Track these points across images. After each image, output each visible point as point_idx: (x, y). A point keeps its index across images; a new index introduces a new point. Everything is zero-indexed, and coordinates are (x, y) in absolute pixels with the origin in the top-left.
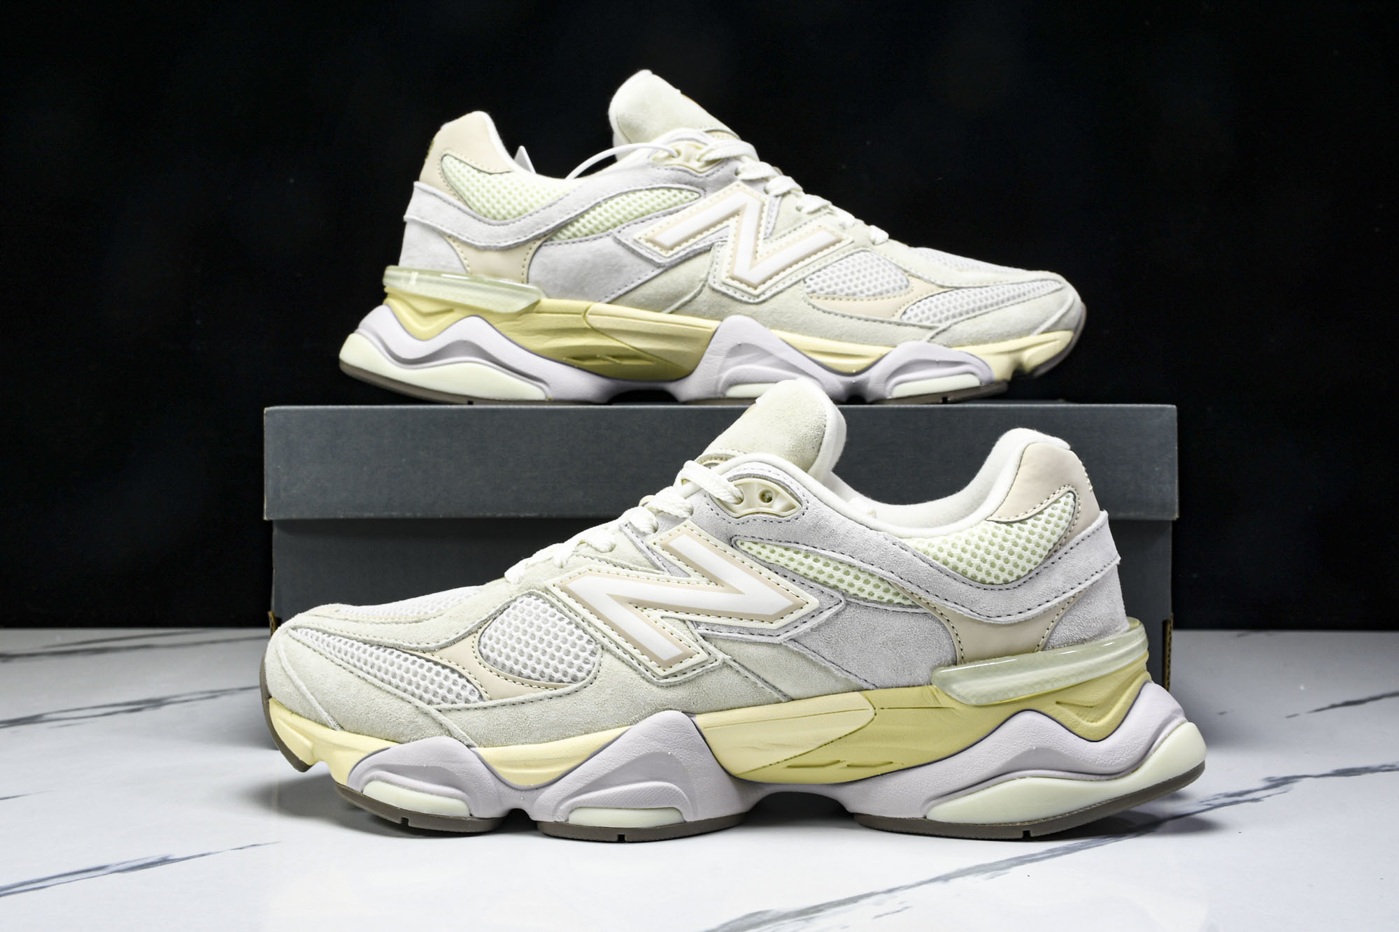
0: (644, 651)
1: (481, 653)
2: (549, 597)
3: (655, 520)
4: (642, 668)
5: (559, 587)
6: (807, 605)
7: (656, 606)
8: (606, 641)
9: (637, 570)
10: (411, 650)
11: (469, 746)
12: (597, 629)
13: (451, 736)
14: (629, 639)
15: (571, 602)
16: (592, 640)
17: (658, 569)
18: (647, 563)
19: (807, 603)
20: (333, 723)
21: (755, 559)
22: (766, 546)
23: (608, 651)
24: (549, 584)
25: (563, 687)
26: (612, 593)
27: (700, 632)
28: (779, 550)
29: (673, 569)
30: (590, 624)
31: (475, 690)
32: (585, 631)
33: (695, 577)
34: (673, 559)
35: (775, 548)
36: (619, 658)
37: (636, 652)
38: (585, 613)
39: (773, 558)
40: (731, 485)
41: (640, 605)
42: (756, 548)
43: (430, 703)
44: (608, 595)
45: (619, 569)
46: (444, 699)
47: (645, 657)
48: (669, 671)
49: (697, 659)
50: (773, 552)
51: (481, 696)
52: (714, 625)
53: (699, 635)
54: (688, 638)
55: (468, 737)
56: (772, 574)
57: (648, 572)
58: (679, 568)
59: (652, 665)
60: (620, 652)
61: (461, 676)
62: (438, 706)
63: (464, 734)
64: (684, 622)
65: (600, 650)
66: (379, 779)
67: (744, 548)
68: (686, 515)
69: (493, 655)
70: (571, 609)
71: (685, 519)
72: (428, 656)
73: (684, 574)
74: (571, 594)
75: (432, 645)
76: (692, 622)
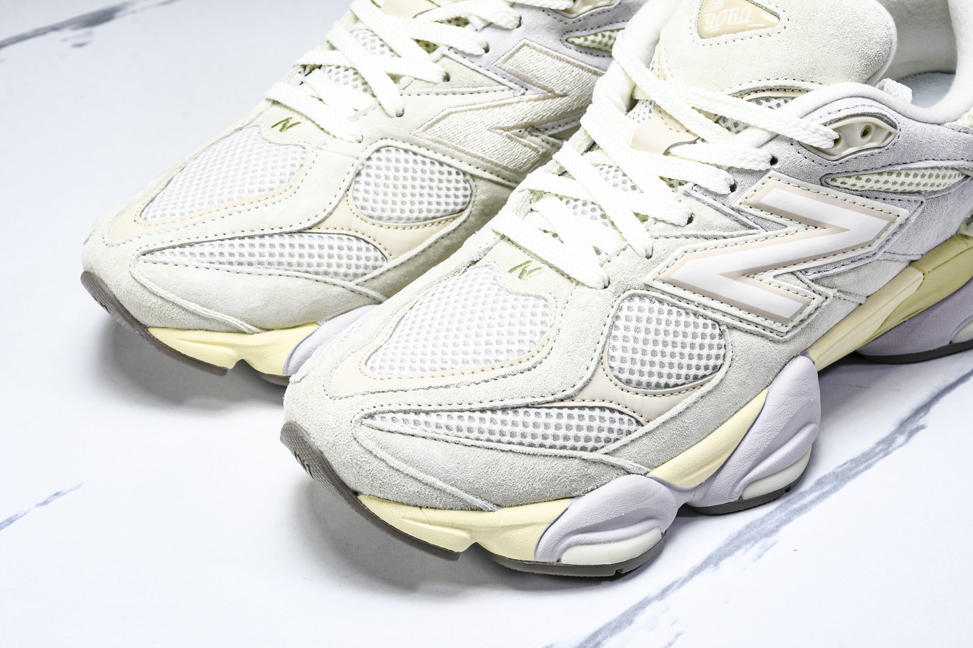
0: (767, 316)
1: (620, 380)
2: (651, 293)
3: (731, 178)
4: (767, 333)
5: (660, 280)
6: (898, 218)
7: (764, 269)
8: (727, 320)
9: (733, 237)
10: (548, 402)
11: (645, 474)
12: (714, 310)
13: (629, 473)
14: (750, 310)
15: (678, 291)
16: (717, 322)
17: (751, 228)
18: (738, 225)
19: (898, 216)
20: (490, 506)
21: (848, 191)
22: (861, 177)
23: (734, 328)
24: (647, 279)
25: (709, 381)
26: (722, 272)
27: (811, 277)
28: (876, 177)
29: (768, 224)
30: (705, 307)
31: (631, 418)
32: (705, 317)
33: (792, 226)
34: (763, 214)
35: (870, 177)
36: (746, 332)
37: (759, 320)
38: (697, 298)
39: (868, 186)
40: (829, 129)
41: (751, 273)
42: (850, 182)
43: (594, 449)
44: (720, 274)
45: (714, 242)
46: (608, 441)
47: (768, 321)
48: (791, 325)
49: (814, 304)
50: (868, 181)
51: (638, 422)
52: (820, 266)
53: (810, 282)
54: (801, 287)
55: (642, 467)
56: (864, 200)
57: (744, 235)
58: (773, 222)
59: (777, 326)
60: (744, 325)
61: (612, 410)
62: (604, 450)
63: (638, 465)
64: (792, 273)
65: (727, 330)
66: (578, 544)
67: (838, 183)
68: (768, 166)
69: (635, 378)
70: (680, 299)
71: (768, 171)
72: (571, 404)
73: (779, 226)
74: (675, 284)
75: (570, 392)
76: (800, 271)
